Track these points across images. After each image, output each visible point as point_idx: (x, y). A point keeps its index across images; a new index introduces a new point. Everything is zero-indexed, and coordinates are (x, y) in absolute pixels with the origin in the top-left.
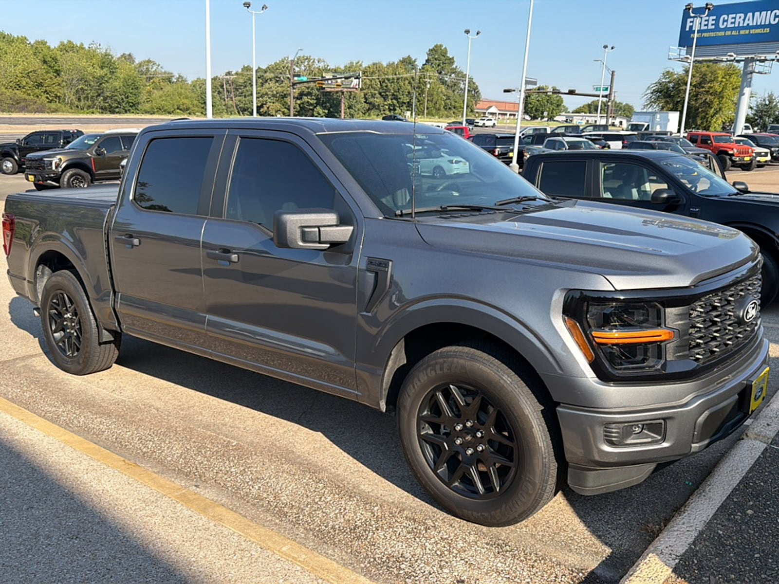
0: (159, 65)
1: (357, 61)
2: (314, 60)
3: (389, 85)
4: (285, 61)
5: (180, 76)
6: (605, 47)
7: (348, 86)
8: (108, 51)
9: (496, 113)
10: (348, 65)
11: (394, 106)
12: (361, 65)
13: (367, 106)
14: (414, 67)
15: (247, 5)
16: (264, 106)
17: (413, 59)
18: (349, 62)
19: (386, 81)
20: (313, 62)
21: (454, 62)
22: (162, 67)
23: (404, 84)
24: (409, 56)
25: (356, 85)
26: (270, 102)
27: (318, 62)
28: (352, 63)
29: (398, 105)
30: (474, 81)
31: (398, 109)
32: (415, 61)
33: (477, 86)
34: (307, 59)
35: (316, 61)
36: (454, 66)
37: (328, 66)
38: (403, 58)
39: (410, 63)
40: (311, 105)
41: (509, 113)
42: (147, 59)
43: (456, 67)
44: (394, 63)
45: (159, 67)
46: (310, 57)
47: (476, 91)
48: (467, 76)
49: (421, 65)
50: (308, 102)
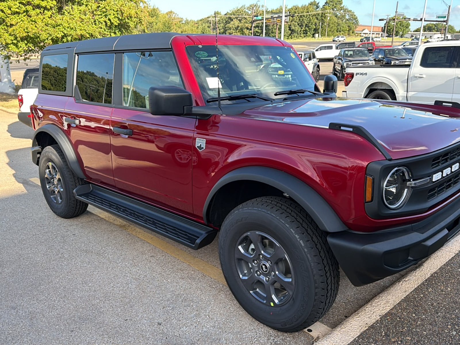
2: (259, 5)
3: (304, 19)
4: (243, 8)
5: (187, 20)
9: (367, 34)
10: (279, 8)
11: (306, 30)
13: (290, 32)
14: (318, 7)
17: (317, 3)
18: (280, 6)
19: (303, 17)
20: (259, 7)
21: (342, 3)
22: (178, 15)
23: (313, 18)
24: (314, 1)
27: (262, 7)
29: (309, 30)
30: (355, 14)
31: (309, 33)
32: (318, 4)
33: (357, 17)
34: (255, 6)
35: (261, 7)
36: (342, 6)
37: (268, 9)
38: (311, 2)
39: (315, 5)
40: (259, 33)
41: (375, 33)
42: (170, 11)
43: (344, 6)
44: (305, 5)
45: (176, 15)
46: (256, 4)
47: (356, 20)
48: (350, 11)
49: (322, 6)
50: (257, 31)
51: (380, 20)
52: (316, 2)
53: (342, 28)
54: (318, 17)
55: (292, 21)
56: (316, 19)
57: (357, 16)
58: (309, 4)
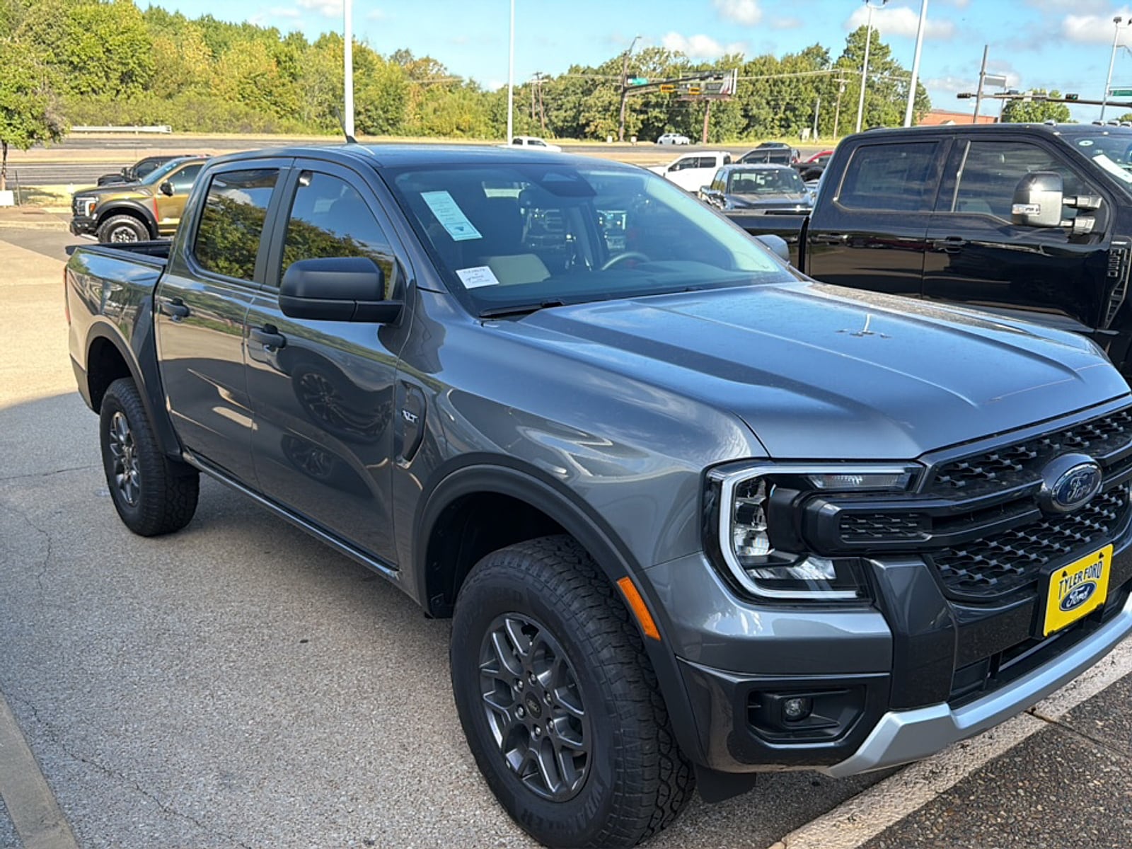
0: (442, 65)
1: (735, 54)
2: (669, 52)
3: (784, 88)
4: (626, 57)
5: (471, 81)
7: (715, 92)
8: (363, 46)
10: (721, 60)
11: (787, 119)
12: (741, 60)
13: (745, 122)
14: (825, 61)
16: (591, 123)
17: (824, 50)
18: (724, 55)
19: (780, 84)
20: (668, 56)
21: (888, 52)
22: (445, 69)
23: (806, 89)
24: (817, 45)
25: (728, 89)
26: (600, 118)
27: (675, 56)
28: (727, 56)
29: (794, 119)
31: (793, 125)
32: (826, 52)
33: (924, 90)
34: (658, 52)
35: (672, 55)
36: (888, 59)
37: (688, 62)
38: (808, 48)
39: (818, 55)
40: (661, 121)
42: (425, 57)
43: (892, 60)
44: (792, 55)
45: (442, 69)
46: (663, 48)
47: (923, 97)
48: (908, 73)
49: (837, 58)
50: (656, 117)
51: (960, 96)
52: (821, 48)
53: (883, 115)
54: (820, 86)
55: (752, 94)
56: (814, 90)
57: (924, 86)
58: (803, 52)
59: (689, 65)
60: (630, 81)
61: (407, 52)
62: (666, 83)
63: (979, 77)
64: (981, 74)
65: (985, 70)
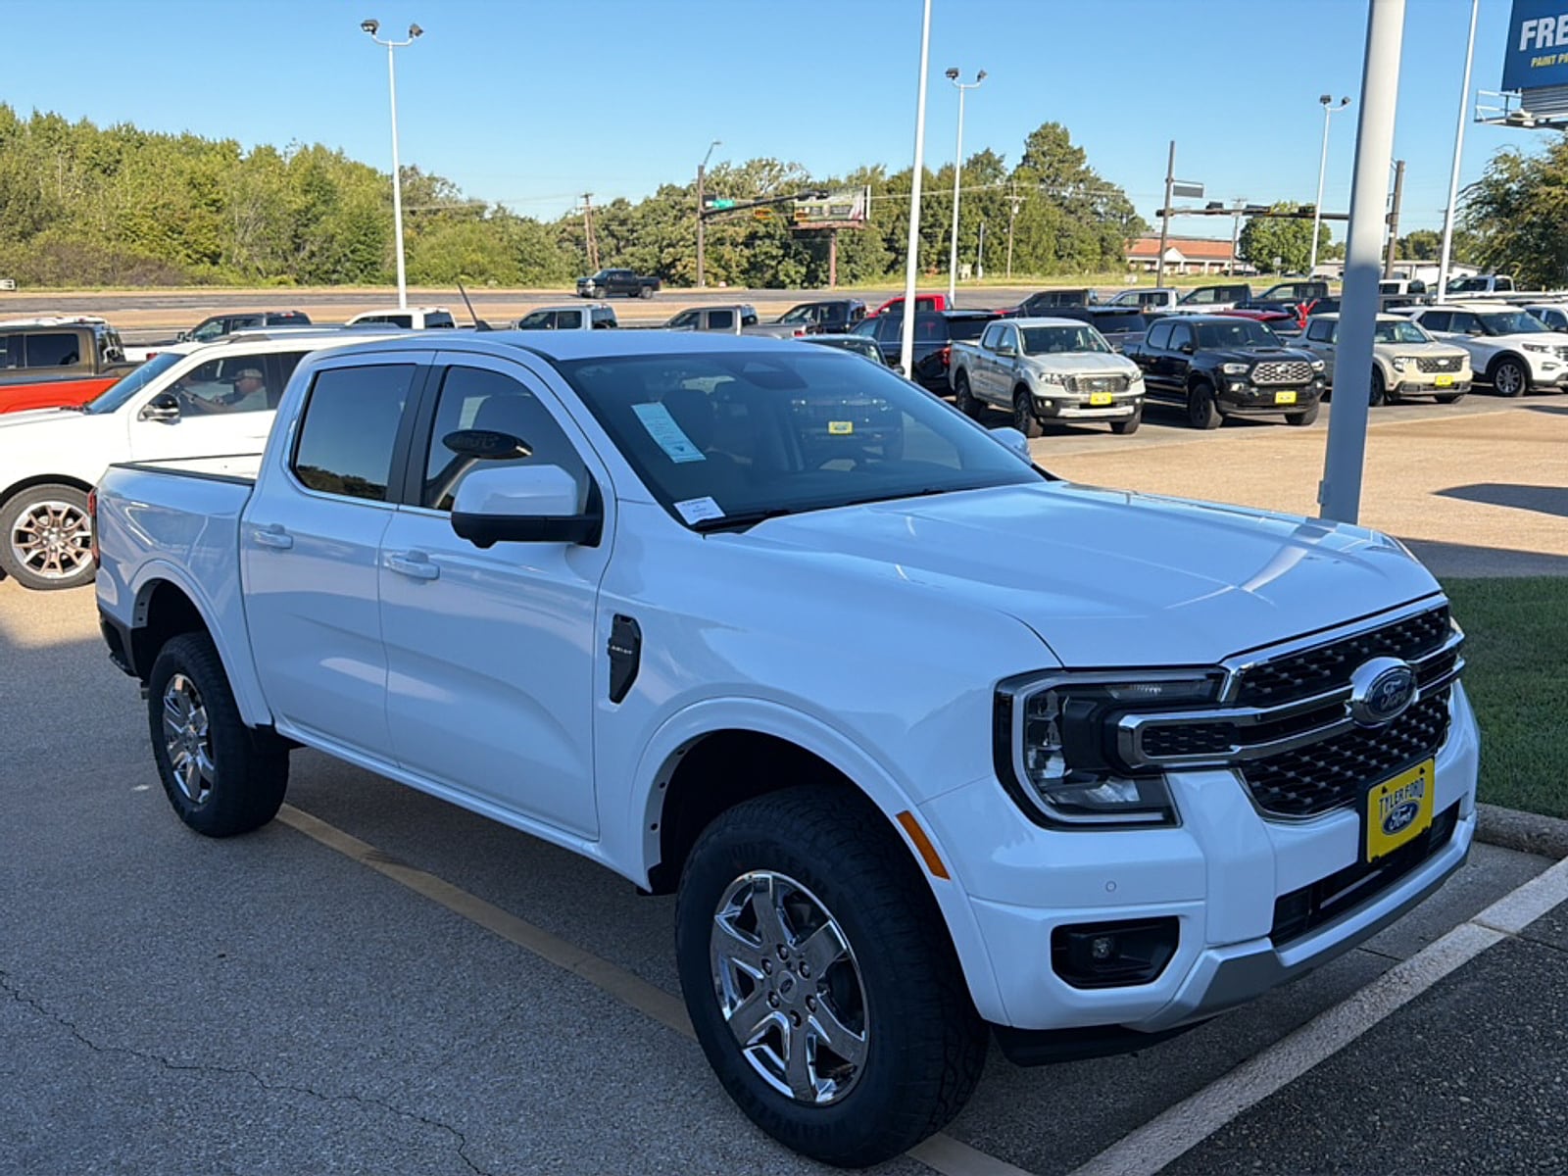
0: (453, 186)
1: (874, 165)
2: (782, 166)
3: (941, 212)
4: (723, 172)
5: (499, 207)
6: (1325, 100)
7: (844, 217)
9: (1178, 263)
10: (854, 174)
12: (882, 173)
14: (997, 173)
15: (371, 26)
16: (678, 263)
17: (997, 157)
19: (935, 205)
20: (781, 170)
21: (1085, 157)
22: (459, 190)
23: (970, 210)
24: (987, 151)
25: (860, 213)
26: (689, 256)
27: (790, 169)
28: (863, 169)
30: (1126, 196)
32: (1000, 161)
33: (1132, 208)
34: (768, 164)
35: (786, 169)
36: (1083, 167)
37: (808, 177)
38: (975, 155)
39: (989, 165)
40: (773, 258)
41: (1208, 262)
42: (433, 174)
43: (1088, 168)
45: (454, 190)
46: (774, 159)
47: (1131, 217)
48: (1110, 185)
49: (1014, 167)
50: (766, 253)
52: (991, 154)
53: (1076, 243)
54: (990, 206)
55: (898, 218)
56: (980, 212)
57: (1132, 203)
58: (969, 161)
59: (809, 181)
60: (709, 204)
61: (413, 169)
62: (755, 205)
63: (1165, 185)
64: (1167, 180)
65: (1173, 176)
